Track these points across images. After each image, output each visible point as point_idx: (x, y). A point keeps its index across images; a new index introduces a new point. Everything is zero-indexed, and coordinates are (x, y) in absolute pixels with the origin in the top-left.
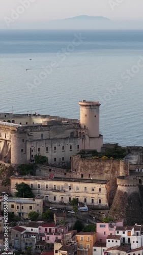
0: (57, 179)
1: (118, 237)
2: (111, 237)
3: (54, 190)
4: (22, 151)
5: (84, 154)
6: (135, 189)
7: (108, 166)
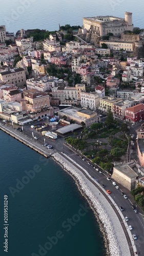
0: (116, 42)
1: (134, 63)
2: (132, 63)
3: (115, 46)
4: (104, 31)
5: (125, 32)
6: (142, 46)
7: (134, 37)
